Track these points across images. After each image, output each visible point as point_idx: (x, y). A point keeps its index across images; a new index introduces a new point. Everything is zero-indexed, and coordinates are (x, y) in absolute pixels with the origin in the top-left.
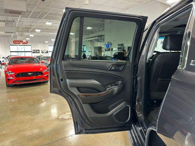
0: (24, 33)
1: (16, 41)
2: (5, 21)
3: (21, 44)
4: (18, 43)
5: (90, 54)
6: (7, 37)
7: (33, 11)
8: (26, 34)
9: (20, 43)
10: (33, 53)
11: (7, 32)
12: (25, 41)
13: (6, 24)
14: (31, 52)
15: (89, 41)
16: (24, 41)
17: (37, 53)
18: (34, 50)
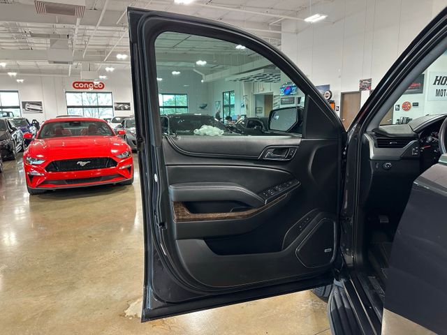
0: (95, 64)
1: (79, 83)
2: (49, 35)
3: (91, 90)
4: (83, 88)
5: (244, 111)
6: (59, 74)
7: (105, 8)
8: (99, 65)
9: (86, 88)
10: (116, 109)
11: (55, 62)
12: (98, 83)
13: (52, 43)
14: (112, 107)
15: (241, 80)
16: (95, 83)
17: (125, 109)
18: (118, 103)
